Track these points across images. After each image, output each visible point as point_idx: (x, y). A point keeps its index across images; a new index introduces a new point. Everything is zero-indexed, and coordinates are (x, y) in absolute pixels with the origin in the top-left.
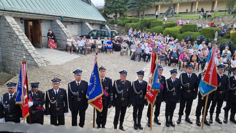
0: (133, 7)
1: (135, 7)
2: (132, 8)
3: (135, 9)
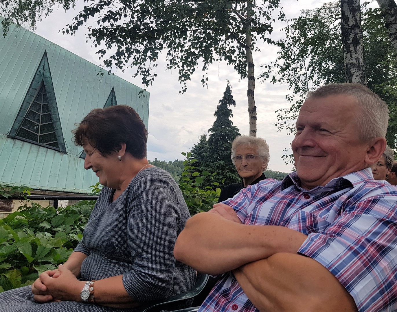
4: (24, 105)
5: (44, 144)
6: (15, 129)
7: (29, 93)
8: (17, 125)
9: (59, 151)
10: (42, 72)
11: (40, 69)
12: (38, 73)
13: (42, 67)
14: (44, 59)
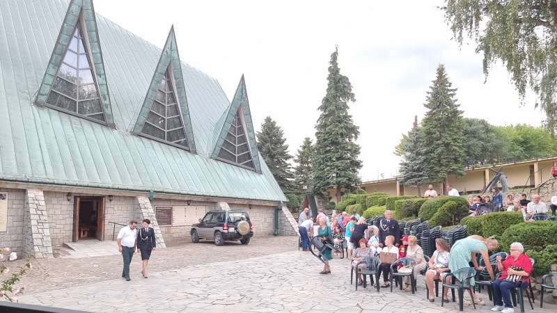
0: (415, 176)
1: (421, 176)
2: (413, 180)
3: (419, 181)
4: (150, 93)
5: (173, 143)
6: (140, 124)
7: (155, 79)
8: (143, 119)
9: (189, 151)
10: (169, 51)
11: (167, 49)
12: (165, 53)
13: (169, 46)
14: (171, 37)
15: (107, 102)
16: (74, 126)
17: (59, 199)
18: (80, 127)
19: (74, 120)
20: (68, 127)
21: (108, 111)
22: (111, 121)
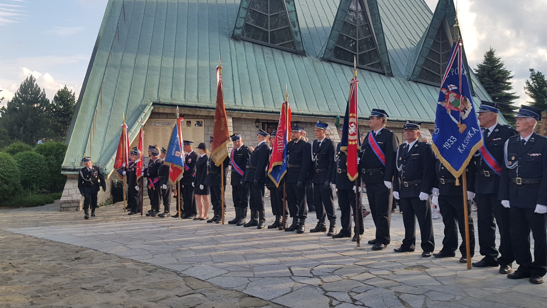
4: (339, 14)
5: (365, 66)
6: (330, 48)
8: (332, 43)
9: (384, 74)
15: (297, 29)
16: (266, 56)
17: (249, 125)
18: (271, 56)
19: (267, 50)
20: (260, 57)
21: (298, 38)
22: (301, 49)
